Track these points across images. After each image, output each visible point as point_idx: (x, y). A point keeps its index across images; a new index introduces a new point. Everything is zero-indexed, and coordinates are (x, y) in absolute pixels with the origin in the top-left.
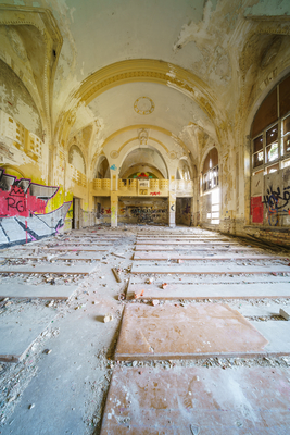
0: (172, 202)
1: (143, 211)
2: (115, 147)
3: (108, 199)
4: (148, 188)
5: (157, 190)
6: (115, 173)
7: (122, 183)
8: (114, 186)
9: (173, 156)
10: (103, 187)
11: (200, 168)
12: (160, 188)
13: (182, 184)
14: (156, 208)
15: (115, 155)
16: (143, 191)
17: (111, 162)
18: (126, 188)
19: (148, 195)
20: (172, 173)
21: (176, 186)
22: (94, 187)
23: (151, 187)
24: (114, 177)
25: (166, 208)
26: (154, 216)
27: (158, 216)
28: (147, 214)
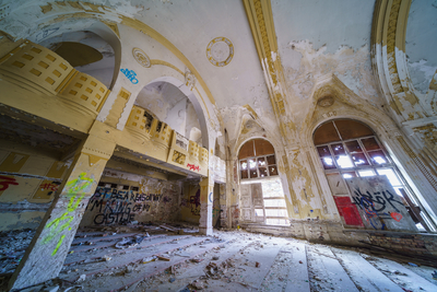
0: (211, 187)
1: (117, 195)
4: (186, 153)
6: (129, 87)
7: (143, 119)
11: (238, 153)
15: (142, 61)
16: (179, 156)
19: (185, 166)
20: (212, 145)
23: (191, 154)
25: (162, 192)
26: (139, 206)
27: (146, 207)
28: (125, 203)
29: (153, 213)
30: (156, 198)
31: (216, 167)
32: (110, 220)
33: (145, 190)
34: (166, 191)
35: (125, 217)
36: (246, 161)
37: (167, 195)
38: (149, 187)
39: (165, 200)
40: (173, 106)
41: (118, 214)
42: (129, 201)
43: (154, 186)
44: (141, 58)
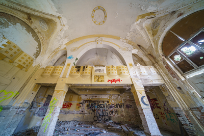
0: (141, 93)
1: (100, 106)
2: (77, 45)
3: (52, 87)
4: (104, 75)
5: (116, 77)
6: (70, 62)
7: (75, 69)
8: (65, 73)
9: (125, 50)
12: (120, 73)
16: (98, 78)
17: (70, 53)
18: (78, 75)
19: (106, 82)
22: (43, 73)
23: (108, 73)
24: (69, 65)
25: (123, 102)
26: (112, 112)
27: (116, 112)
28: (104, 110)
29: (122, 116)
30: (120, 106)
31: (141, 74)
32: (100, 119)
33: (113, 102)
34: (125, 101)
35: (107, 118)
36: (176, 54)
37: (128, 103)
38: (114, 100)
39: (128, 107)
40: (107, 56)
41: (103, 116)
42: (106, 109)
43: (117, 99)
44: (74, 50)
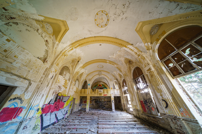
0: (113, 99)
1: (100, 102)
2: (90, 77)
3: (86, 97)
4: (102, 93)
5: (106, 94)
6: (89, 87)
7: (92, 91)
8: (89, 92)
9: (111, 80)
10: (84, 92)
11: (122, 85)
12: (107, 93)
13: (116, 91)
14: (106, 100)
15: (90, 80)
16: (100, 94)
17: (88, 83)
18: (93, 93)
19: (102, 96)
20: (111, 86)
21: (113, 92)
22: (81, 92)
26: (105, 104)
30: (109, 102)
41: (101, 106)
43: (108, 99)
